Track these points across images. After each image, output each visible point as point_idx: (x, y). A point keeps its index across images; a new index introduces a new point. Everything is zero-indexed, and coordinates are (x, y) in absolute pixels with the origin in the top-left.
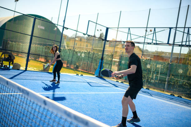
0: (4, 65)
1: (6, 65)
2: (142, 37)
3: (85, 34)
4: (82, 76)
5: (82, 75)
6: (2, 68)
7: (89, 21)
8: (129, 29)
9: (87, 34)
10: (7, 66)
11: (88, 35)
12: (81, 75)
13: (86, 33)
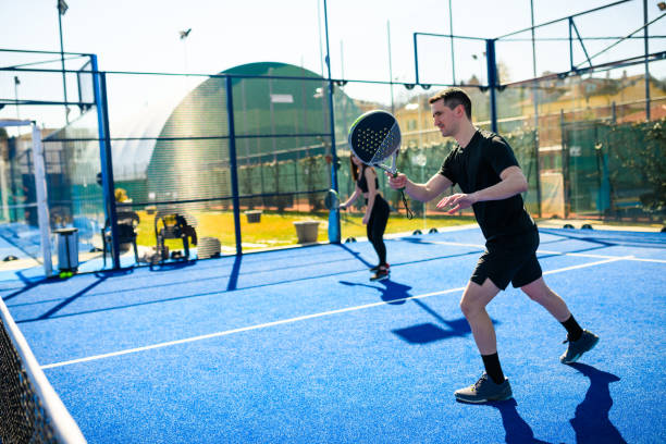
0: (170, 252)
1: (177, 251)
2: (629, 37)
3: (413, 86)
4: (434, 235)
5: (436, 231)
6: (169, 261)
7: (415, 34)
8: (571, 22)
9: (417, 83)
10: (179, 253)
11: (423, 86)
12: (431, 231)
13: (415, 82)
